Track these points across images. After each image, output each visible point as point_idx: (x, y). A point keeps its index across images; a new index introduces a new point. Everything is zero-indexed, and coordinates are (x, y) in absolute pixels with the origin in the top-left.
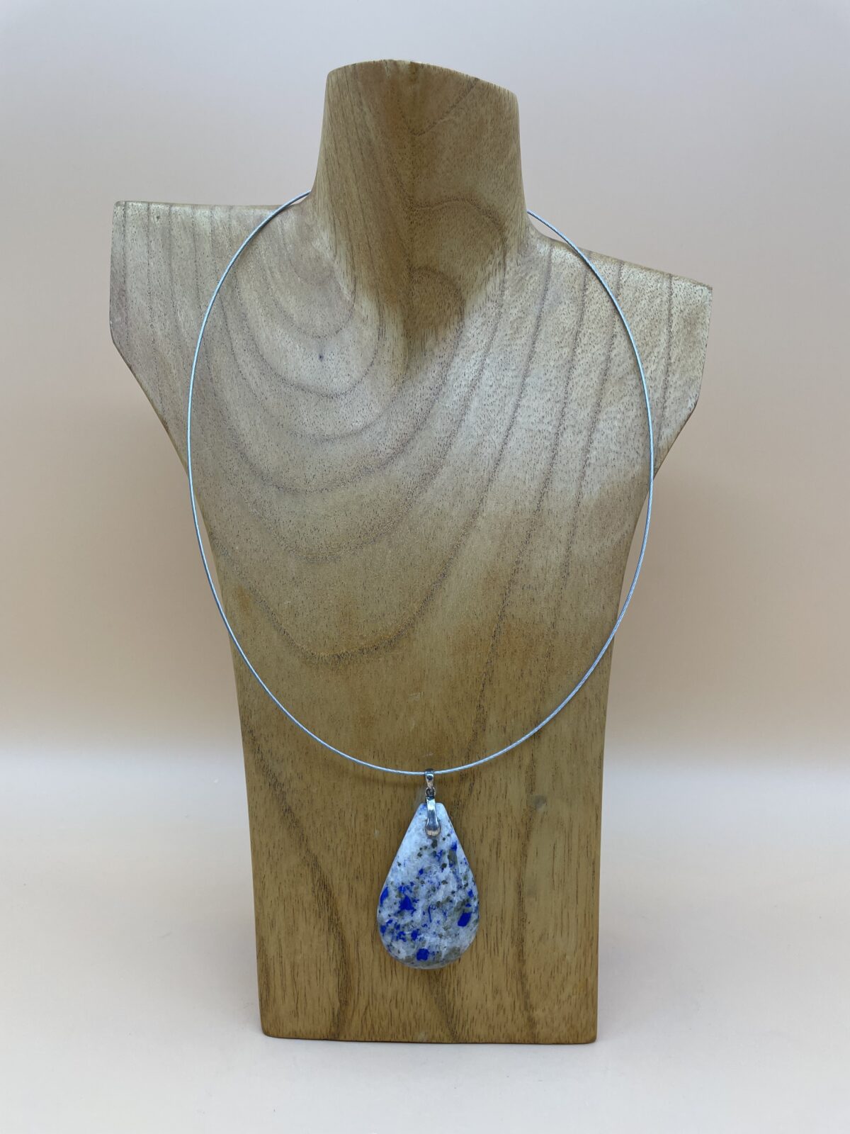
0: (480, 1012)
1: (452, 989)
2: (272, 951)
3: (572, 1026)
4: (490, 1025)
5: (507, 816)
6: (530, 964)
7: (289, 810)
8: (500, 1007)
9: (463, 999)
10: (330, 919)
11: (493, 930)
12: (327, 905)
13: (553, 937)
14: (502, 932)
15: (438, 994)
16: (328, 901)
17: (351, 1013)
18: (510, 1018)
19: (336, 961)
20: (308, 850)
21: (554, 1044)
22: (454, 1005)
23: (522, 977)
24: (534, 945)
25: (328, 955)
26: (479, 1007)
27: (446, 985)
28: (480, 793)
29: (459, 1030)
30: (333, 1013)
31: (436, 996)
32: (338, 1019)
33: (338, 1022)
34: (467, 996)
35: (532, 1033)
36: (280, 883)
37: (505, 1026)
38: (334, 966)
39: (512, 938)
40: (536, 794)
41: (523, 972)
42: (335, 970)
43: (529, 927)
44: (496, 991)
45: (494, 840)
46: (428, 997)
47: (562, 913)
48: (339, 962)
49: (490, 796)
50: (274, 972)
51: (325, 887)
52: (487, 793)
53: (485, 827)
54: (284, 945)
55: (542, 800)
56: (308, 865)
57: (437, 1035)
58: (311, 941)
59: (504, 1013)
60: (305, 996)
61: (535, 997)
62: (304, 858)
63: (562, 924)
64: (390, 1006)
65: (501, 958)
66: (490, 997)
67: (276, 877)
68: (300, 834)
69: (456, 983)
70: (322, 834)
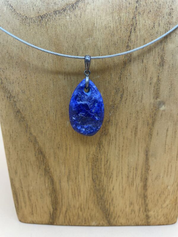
0: (122, 213)
1: (109, 203)
2: (17, 185)
3: (167, 218)
4: (127, 219)
5: (141, 113)
6: (149, 191)
7: (18, 111)
8: (133, 211)
9: (114, 207)
10: (45, 169)
11: (131, 174)
12: (43, 162)
13: (163, 177)
14: (136, 175)
15: (102, 205)
16: (43, 160)
17: (59, 214)
18: (137, 215)
19: (50, 190)
20: (31, 134)
21: (157, 225)
22: (110, 210)
23: (145, 197)
24: (152, 182)
25: (45, 187)
26: (122, 210)
27: (106, 201)
28: (126, 99)
29: (112, 221)
30: (50, 214)
31: (100, 206)
32: (53, 216)
33: (53, 217)
34: (116, 206)
35: (147, 221)
36: (18, 151)
37: (134, 219)
38: (49, 192)
39: (141, 178)
40: (158, 100)
41: (146, 194)
42: (49, 194)
43: (150, 172)
44: (131, 204)
45: (134, 126)
46: (97, 207)
47: (168, 165)
48: (51, 190)
49: (132, 101)
50: (20, 195)
51: (42, 153)
52: (131, 99)
53: (129, 120)
54: (23, 182)
55: (163, 103)
56: (32, 141)
57: (101, 223)
58: (36, 180)
59: (135, 213)
60: (36, 206)
61: (150, 206)
62: (29, 137)
63: (168, 171)
64: (78, 210)
65: (134, 188)
66: (128, 206)
67: (15, 148)
68: (26, 125)
69: (111, 200)
70: (38, 125)
